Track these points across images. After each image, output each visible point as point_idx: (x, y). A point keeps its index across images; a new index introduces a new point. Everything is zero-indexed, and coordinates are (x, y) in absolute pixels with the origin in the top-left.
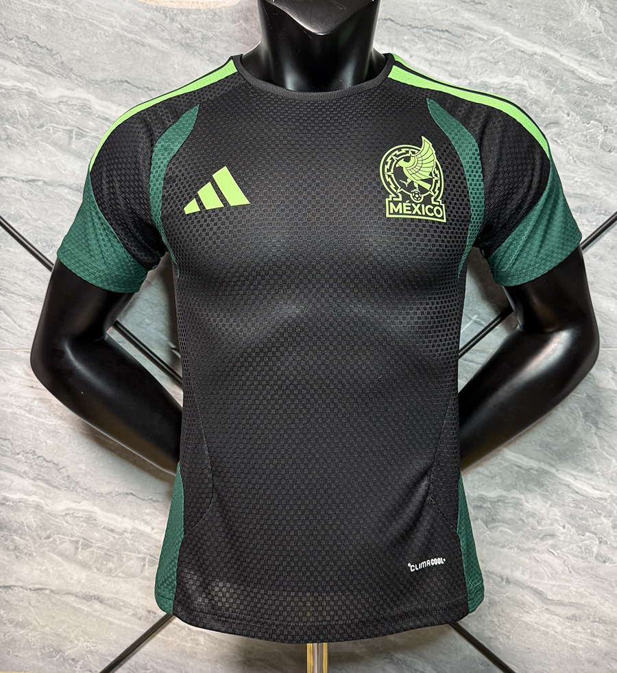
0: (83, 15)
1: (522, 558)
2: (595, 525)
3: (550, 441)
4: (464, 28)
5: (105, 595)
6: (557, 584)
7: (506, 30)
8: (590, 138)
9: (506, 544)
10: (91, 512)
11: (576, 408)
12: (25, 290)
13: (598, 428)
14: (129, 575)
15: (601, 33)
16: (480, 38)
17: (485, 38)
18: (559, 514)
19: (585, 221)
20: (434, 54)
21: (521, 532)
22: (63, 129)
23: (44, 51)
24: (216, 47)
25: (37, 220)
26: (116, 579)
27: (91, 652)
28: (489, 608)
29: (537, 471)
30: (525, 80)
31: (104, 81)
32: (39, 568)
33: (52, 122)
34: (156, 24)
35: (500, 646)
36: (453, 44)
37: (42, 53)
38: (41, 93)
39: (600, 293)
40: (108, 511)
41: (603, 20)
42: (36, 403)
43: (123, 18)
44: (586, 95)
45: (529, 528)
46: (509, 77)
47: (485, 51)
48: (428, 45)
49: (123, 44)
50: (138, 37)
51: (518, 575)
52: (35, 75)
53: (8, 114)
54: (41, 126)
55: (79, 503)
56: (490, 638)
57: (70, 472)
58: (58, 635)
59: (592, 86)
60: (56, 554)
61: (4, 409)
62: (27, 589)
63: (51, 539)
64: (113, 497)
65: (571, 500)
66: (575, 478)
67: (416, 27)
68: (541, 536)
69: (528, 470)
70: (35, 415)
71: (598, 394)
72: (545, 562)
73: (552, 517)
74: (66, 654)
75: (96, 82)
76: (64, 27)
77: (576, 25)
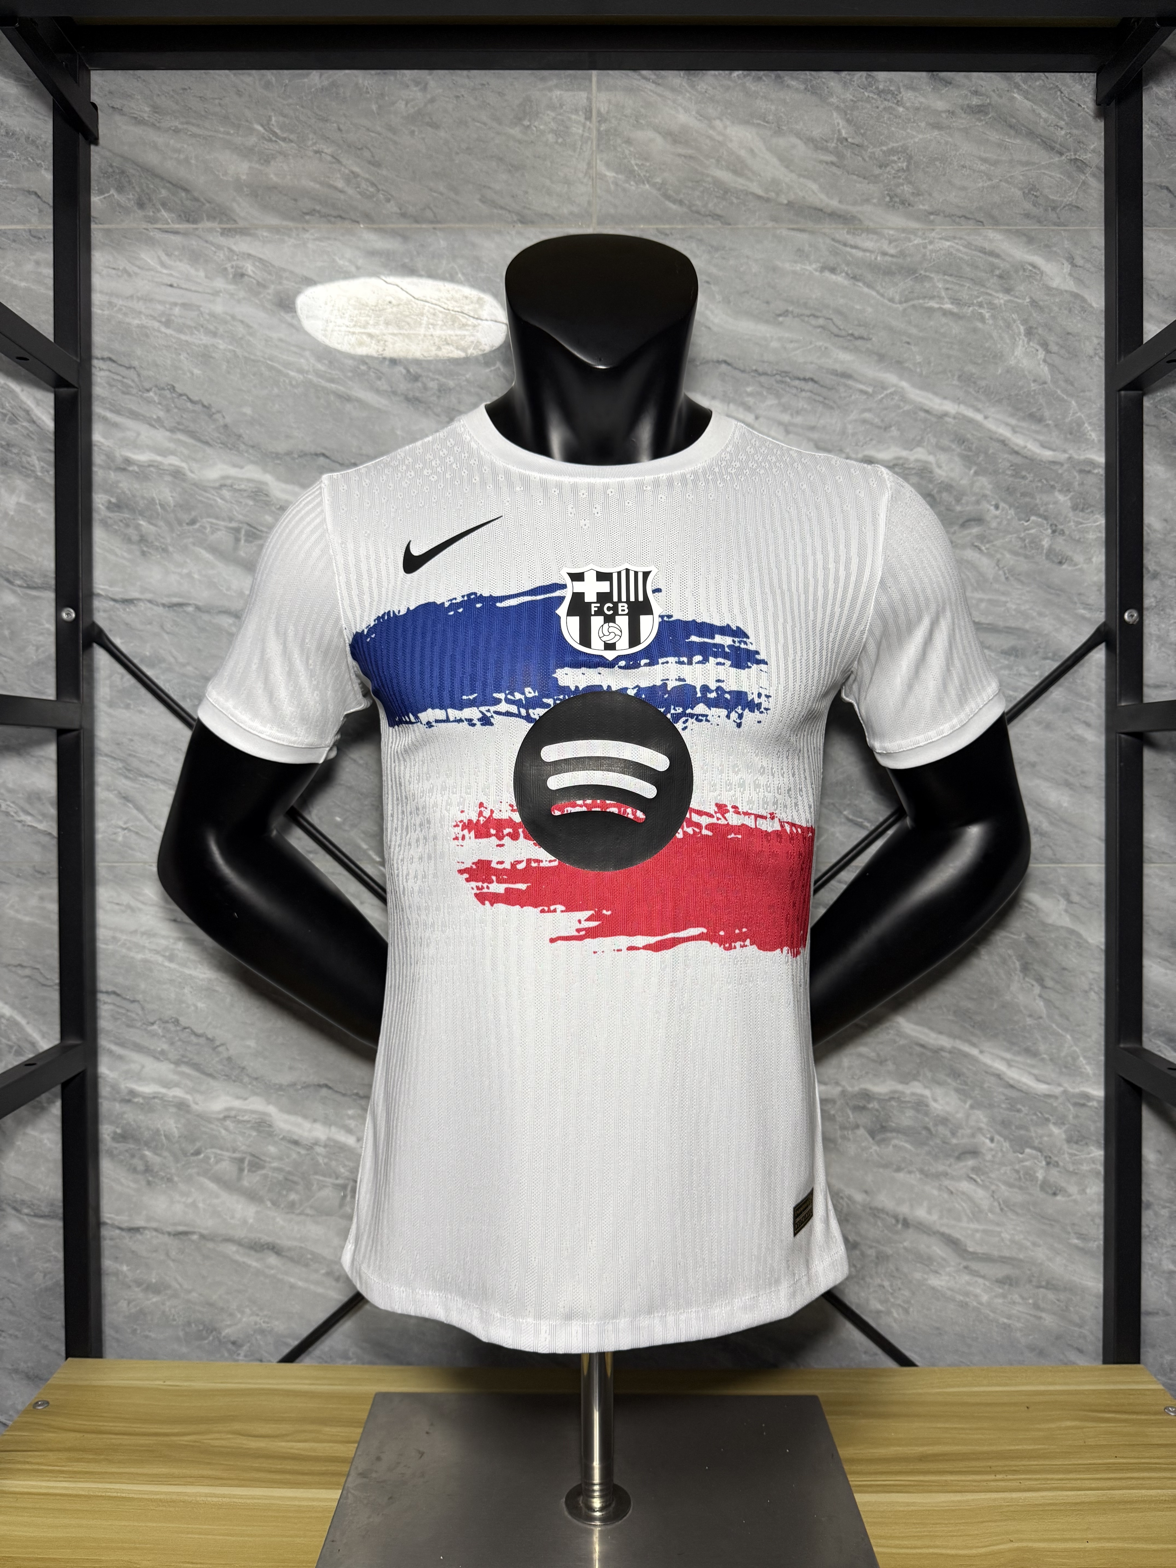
0: (258, 353)
1: (927, 1188)
2: (1041, 1137)
3: (970, 1006)
4: (837, 375)
5: (285, 1243)
6: (981, 1227)
7: (901, 377)
8: (1031, 542)
9: (903, 1165)
10: (265, 1114)
11: (1010, 956)
12: (166, 772)
13: (1044, 987)
14: (322, 1212)
15: (1045, 383)
16: (862, 392)
17: (870, 390)
18: (985, 1120)
19: (1022, 669)
20: (792, 415)
21: (927, 1148)
22: (227, 527)
23: (198, 408)
24: (459, 403)
25: (184, 665)
26: (302, 1217)
27: (262, 1332)
28: (877, 1265)
29: (950, 1052)
30: (930, 453)
31: (289, 453)
32: (183, 1199)
33: (209, 516)
34: (369, 368)
35: (894, 1324)
36: (821, 399)
37: (194, 411)
38: (192, 472)
39: (1046, 779)
40: (289, 1112)
41: (1049, 364)
42: (180, 945)
43: (319, 359)
44: (1024, 477)
45: (938, 1141)
46: (905, 449)
47: (869, 410)
48: (784, 400)
49: (318, 398)
50: (341, 388)
51: (921, 1213)
52: (184, 444)
53: (142, 504)
54: (193, 522)
55: (246, 1099)
56: (879, 1312)
57: (232, 1052)
58: (211, 1305)
59: (1032, 463)
60: (210, 1178)
61: (132, 954)
62: (163, 1233)
63: (202, 1156)
64: (297, 1090)
65: (1003, 1098)
66: (1009, 1064)
67: (765, 374)
68: (956, 1154)
69: (937, 1051)
70: (179, 964)
71: (1043, 934)
72: (963, 1193)
73: (972, 1123)
74: (223, 1334)
75: (277, 456)
76: (229, 373)
77: (1008, 372)
